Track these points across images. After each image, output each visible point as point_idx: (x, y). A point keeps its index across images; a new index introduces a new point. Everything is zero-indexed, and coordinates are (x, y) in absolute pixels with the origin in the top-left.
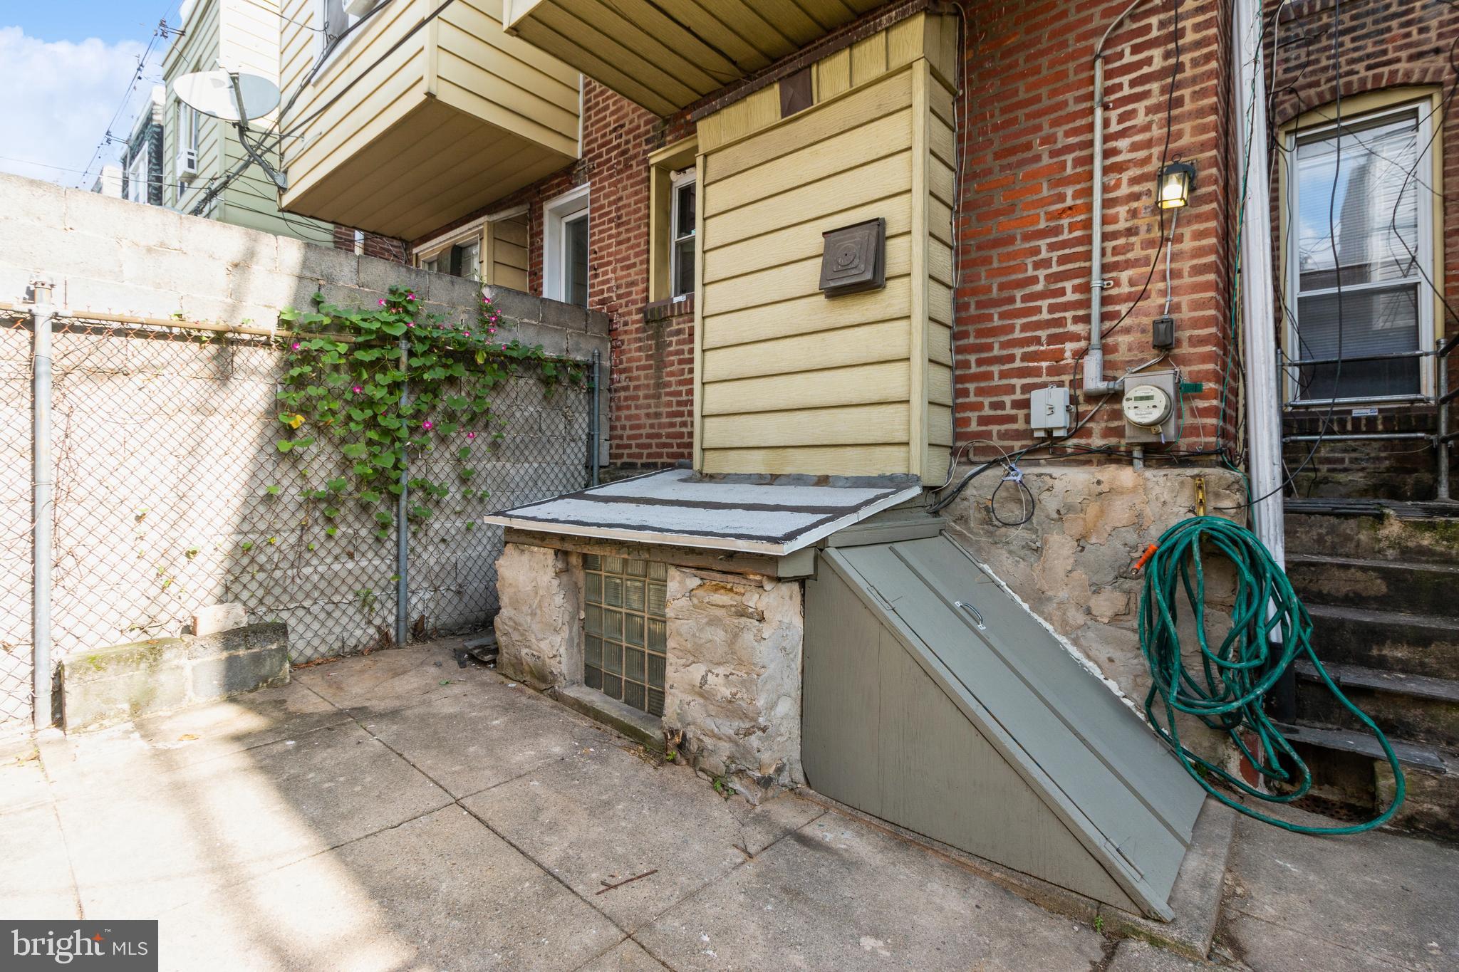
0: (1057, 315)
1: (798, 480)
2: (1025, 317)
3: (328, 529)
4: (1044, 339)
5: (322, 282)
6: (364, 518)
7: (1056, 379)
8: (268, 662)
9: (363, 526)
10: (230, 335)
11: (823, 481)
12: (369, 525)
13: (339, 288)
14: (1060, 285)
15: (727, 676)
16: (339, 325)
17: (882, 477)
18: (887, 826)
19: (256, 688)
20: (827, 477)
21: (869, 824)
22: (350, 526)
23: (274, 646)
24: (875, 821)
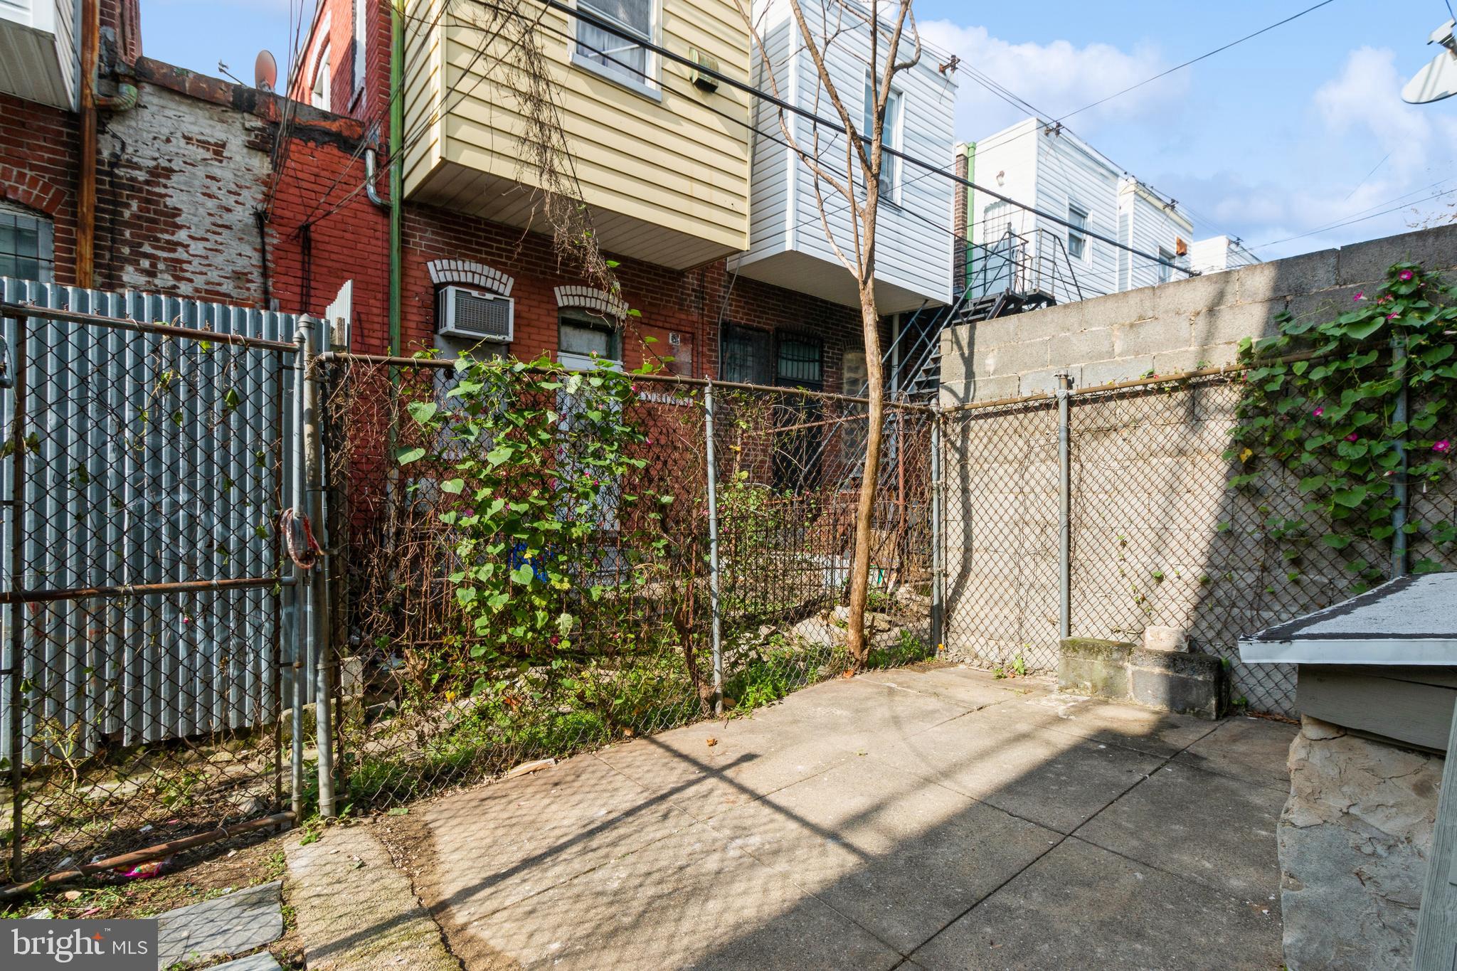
3: (1294, 571)
5: (1289, 298)
6: (1342, 565)
8: (1194, 692)
9: (1342, 575)
10: (1193, 380)
12: (1350, 575)
13: (1311, 297)
16: (1313, 340)
19: (1184, 712)
22: (1320, 572)
23: (1200, 678)
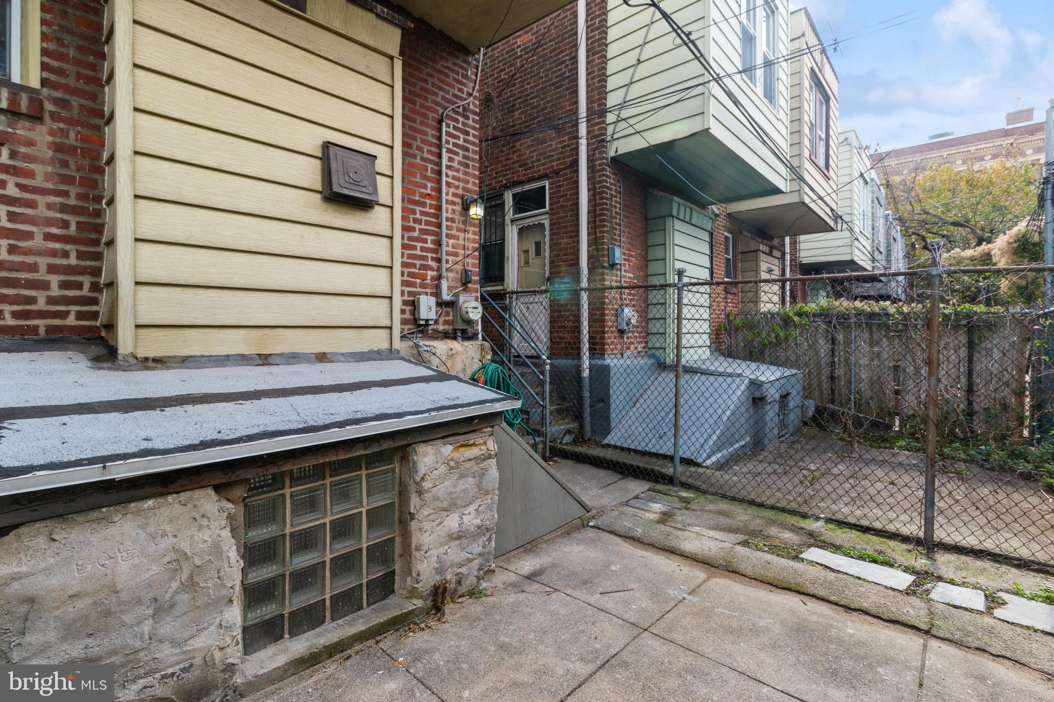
0: (424, 254)
1: (293, 358)
2: (409, 250)
4: (418, 266)
7: (424, 290)
11: (322, 358)
14: (425, 237)
15: (477, 510)
17: (372, 352)
18: (521, 550)
20: (325, 354)
21: (514, 556)
24: (516, 552)
